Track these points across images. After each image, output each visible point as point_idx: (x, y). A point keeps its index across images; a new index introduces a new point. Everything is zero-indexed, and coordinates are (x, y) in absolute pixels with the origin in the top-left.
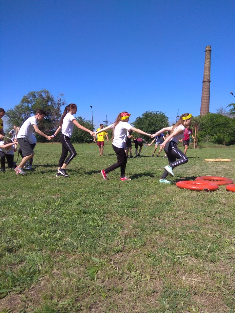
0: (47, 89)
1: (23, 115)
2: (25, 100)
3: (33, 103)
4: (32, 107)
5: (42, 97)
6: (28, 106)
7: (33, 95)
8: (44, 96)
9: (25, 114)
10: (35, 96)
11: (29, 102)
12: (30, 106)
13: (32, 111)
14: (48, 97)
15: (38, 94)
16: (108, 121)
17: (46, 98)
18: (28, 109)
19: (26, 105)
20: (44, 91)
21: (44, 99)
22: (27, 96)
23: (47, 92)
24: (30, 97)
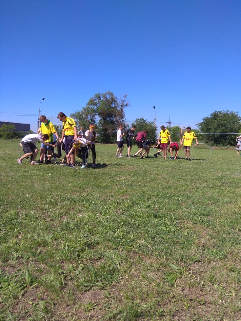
0: (111, 91)
1: (89, 117)
2: (91, 102)
3: (99, 105)
4: (97, 109)
5: (107, 99)
6: (94, 108)
7: (98, 97)
8: (108, 98)
9: (91, 116)
10: (100, 98)
11: (94, 104)
12: (95, 108)
13: (97, 113)
14: (112, 99)
15: (103, 96)
16: (171, 122)
17: (110, 100)
18: (93, 111)
19: (92, 107)
20: (108, 93)
21: (108, 101)
22: (92, 98)
23: (111, 94)
24: (95, 99)
